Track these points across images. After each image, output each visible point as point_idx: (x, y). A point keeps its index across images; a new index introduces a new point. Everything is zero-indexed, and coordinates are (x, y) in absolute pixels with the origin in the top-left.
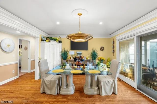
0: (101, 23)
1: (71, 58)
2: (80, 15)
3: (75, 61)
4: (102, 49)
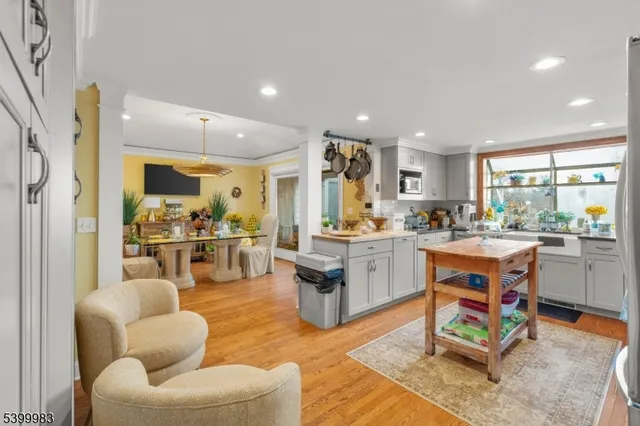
0: (240, 136)
1: (150, 219)
2: (205, 120)
3: (193, 219)
4: (236, 193)
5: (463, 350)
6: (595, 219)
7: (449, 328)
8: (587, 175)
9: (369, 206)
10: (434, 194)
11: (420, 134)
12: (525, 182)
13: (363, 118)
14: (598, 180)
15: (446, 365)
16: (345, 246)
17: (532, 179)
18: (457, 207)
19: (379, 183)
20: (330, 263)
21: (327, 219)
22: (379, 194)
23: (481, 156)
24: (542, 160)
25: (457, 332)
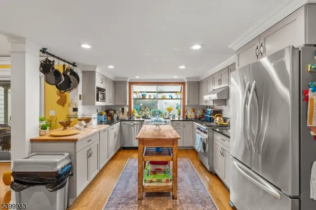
5: (160, 189)
6: (170, 112)
7: (149, 179)
8: (167, 95)
9: (75, 110)
10: (110, 102)
11: (111, 67)
12: (147, 97)
13: (86, 46)
14: (170, 98)
15: (152, 202)
16: (73, 144)
17: (150, 96)
18: (121, 109)
19: (81, 94)
20: (61, 161)
21: (44, 123)
22: (81, 101)
23: (131, 83)
24: (153, 88)
25: (154, 180)
